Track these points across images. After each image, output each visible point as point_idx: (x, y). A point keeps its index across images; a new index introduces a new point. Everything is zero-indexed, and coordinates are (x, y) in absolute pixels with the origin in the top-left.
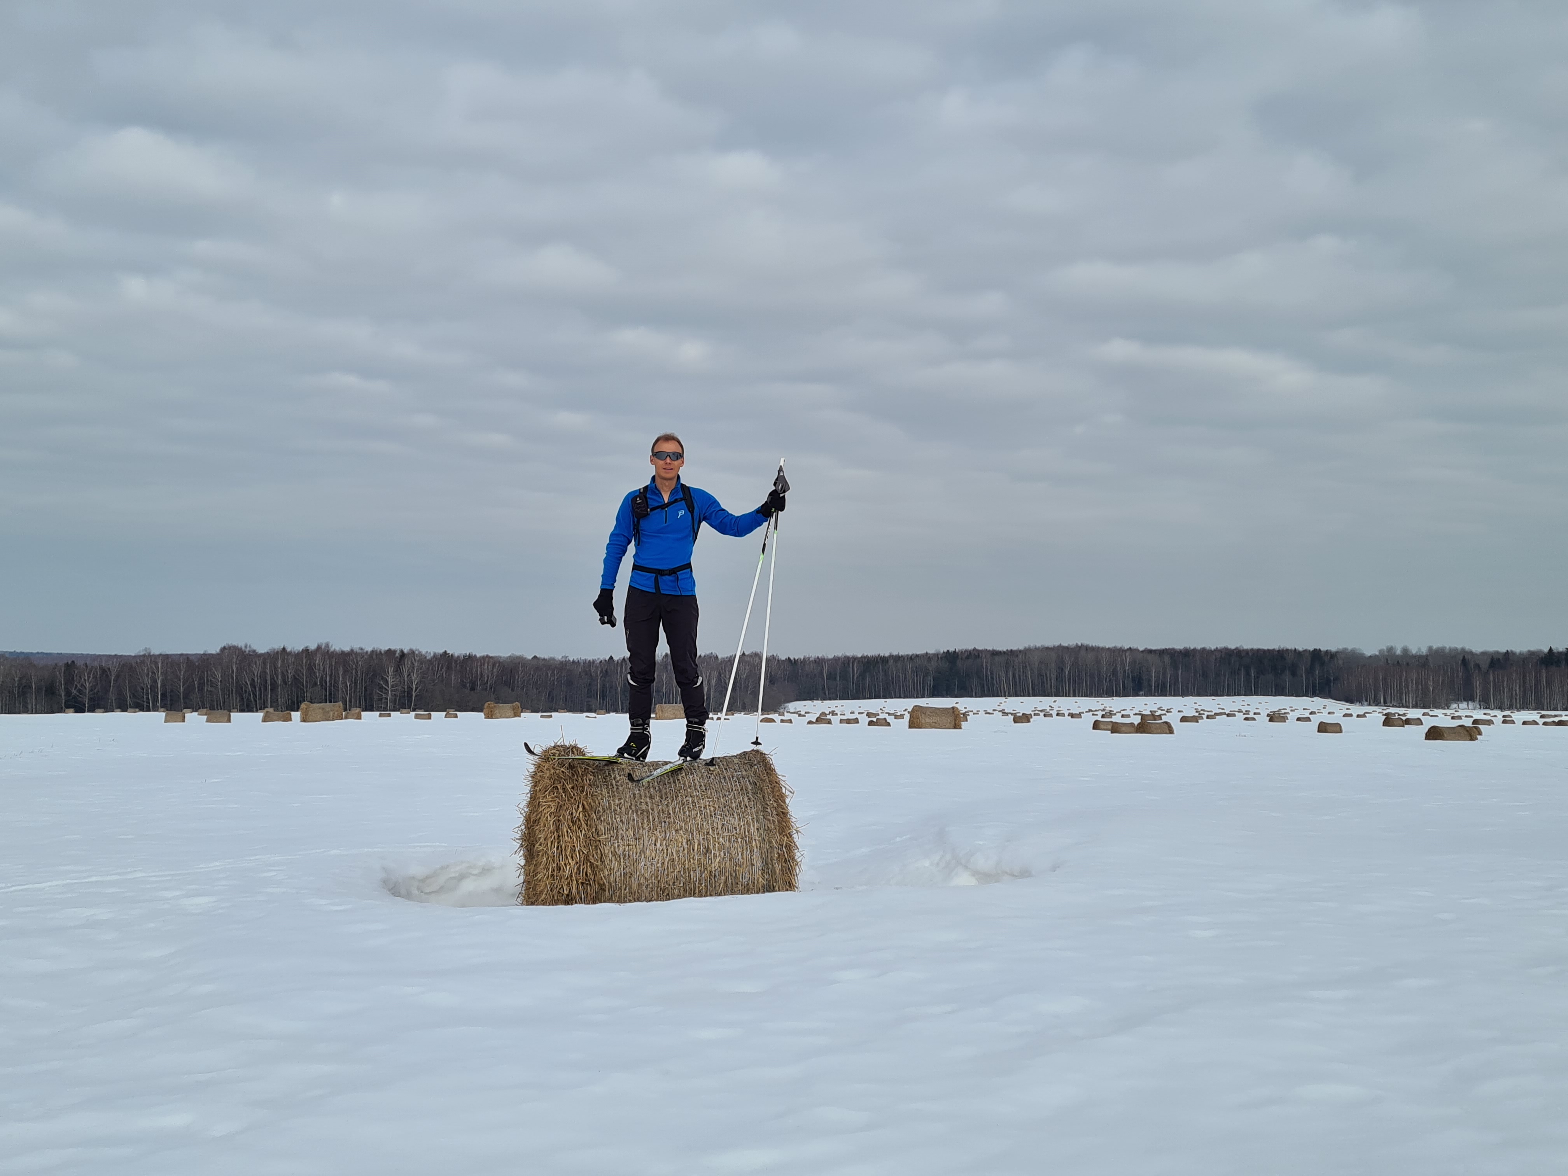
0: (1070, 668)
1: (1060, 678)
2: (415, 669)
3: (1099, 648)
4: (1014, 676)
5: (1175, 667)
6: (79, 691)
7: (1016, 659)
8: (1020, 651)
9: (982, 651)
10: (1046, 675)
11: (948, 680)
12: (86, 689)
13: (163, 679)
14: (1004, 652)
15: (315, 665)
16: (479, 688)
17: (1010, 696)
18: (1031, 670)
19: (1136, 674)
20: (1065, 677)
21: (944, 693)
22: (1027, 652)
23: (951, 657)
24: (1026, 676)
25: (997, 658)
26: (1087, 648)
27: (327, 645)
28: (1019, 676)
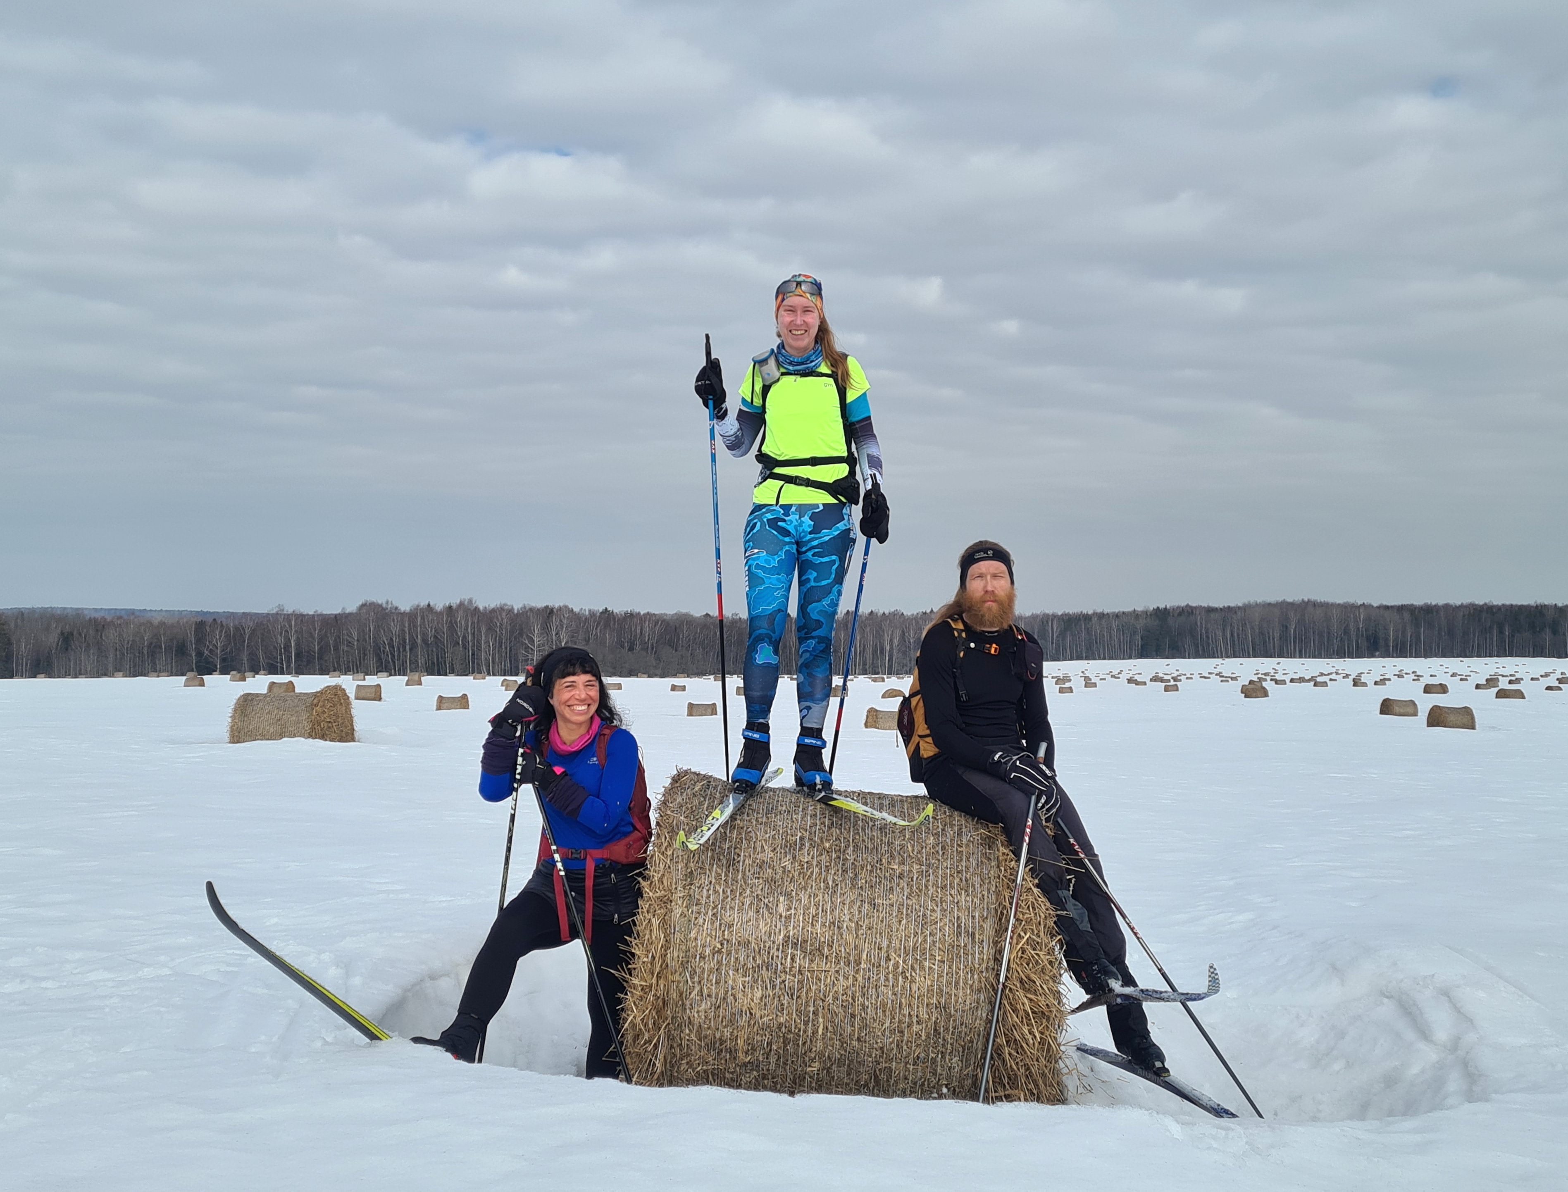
0: (1296, 627)
1: (1284, 638)
2: (565, 626)
3: (1328, 604)
4: (1232, 635)
5: (1417, 626)
6: (211, 651)
7: (1234, 616)
8: (1239, 608)
9: (1196, 608)
10: (1268, 633)
11: (1158, 640)
12: (217, 648)
13: (298, 638)
14: (1221, 609)
15: (456, 623)
16: (638, 648)
17: (1228, 657)
18: (1252, 628)
19: (1371, 633)
20: (1290, 634)
21: (1154, 653)
22: (1246, 608)
23: (1161, 614)
24: (1245, 635)
25: (1212, 615)
26: (1315, 604)
27: (470, 601)
28: (1238, 635)
